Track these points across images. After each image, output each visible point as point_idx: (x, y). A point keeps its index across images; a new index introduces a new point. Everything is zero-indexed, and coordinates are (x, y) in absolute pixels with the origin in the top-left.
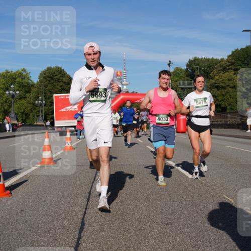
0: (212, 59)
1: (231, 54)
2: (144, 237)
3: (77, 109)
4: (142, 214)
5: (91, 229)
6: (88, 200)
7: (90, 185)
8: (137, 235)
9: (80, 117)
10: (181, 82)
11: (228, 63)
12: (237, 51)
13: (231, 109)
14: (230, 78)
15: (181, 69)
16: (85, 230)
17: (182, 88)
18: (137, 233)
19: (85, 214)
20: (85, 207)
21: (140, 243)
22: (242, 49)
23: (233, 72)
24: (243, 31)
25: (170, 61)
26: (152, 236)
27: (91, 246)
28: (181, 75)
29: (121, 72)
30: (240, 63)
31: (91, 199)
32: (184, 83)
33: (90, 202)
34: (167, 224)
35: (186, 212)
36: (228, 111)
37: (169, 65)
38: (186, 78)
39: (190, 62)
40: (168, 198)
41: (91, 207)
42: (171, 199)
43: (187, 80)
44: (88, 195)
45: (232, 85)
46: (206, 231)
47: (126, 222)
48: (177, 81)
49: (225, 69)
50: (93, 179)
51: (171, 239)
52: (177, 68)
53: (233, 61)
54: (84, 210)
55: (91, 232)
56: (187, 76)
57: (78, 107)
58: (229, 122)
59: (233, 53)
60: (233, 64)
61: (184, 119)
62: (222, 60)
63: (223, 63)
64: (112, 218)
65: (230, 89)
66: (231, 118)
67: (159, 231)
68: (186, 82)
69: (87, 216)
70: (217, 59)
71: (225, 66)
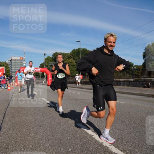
0: (64, 53)
1: (72, 51)
2: (29, 133)
3: (1, 75)
4: (29, 122)
5: (4, 130)
6: (4, 117)
7: (5, 110)
8: (26, 132)
9: (3, 78)
10: (50, 63)
11: (70, 55)
12: (74, 50)
13: (72, 75)
14: (71, 62)
15: (50, 57)
16: (1, 131)
17: (50, 66)
18: (26, 131)
19: (2, 123)
20: (2, 120)
21: (27, 136)
22: (76, 49)
23: (73, 59)
24: (77, 41)
25: (45, 53)
26: (33, 132)
27: (4, 138)
28: (50, 60)
29: (22, 58)
30: (75, 55)
31: (5, 116)
32: (51, 63)
33: (5, 118)
34: (40, 126)
35: (49, 121)
36: (70, 76)
37: (45, 55)
38: (52, 61)
39: (54, 54)
40: (42, 115)
41: (5, 120)
42: (43, 116)
43: (53, 62)
44: (4, 114)
45: (72, 65)
46: (58, 129)
47: (21, 126)
48: (48, 62)
49: (69, 58)
50: (7, 107)
51: (41, 133)
52: (48, 57)
53: (73, 54)
54: (2, 121)
55: (4, 131)
56: (53, 60)
57: (1, 73)
58: (71, 81)
59: (73, 51)
60: (72, 55)
61: (51, 80)
62: (68, 53)
63: (69, 55)
64: (15, 125)
65: (72, 67)
66: (72, 79)
67: (36, 130)
68: (52, 63)
69: (3, 124)
70: (66, 53)
71: (69, 56)
